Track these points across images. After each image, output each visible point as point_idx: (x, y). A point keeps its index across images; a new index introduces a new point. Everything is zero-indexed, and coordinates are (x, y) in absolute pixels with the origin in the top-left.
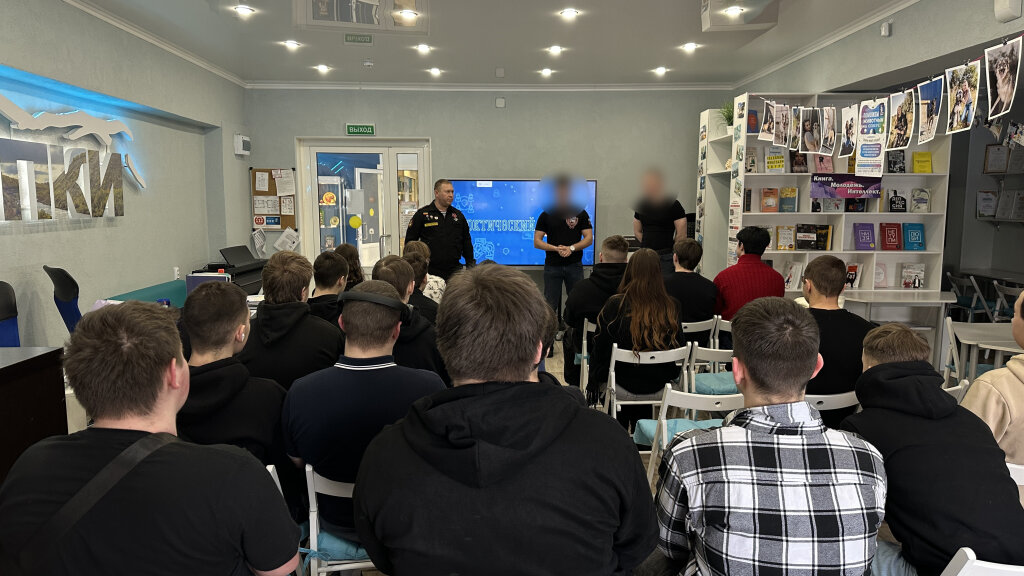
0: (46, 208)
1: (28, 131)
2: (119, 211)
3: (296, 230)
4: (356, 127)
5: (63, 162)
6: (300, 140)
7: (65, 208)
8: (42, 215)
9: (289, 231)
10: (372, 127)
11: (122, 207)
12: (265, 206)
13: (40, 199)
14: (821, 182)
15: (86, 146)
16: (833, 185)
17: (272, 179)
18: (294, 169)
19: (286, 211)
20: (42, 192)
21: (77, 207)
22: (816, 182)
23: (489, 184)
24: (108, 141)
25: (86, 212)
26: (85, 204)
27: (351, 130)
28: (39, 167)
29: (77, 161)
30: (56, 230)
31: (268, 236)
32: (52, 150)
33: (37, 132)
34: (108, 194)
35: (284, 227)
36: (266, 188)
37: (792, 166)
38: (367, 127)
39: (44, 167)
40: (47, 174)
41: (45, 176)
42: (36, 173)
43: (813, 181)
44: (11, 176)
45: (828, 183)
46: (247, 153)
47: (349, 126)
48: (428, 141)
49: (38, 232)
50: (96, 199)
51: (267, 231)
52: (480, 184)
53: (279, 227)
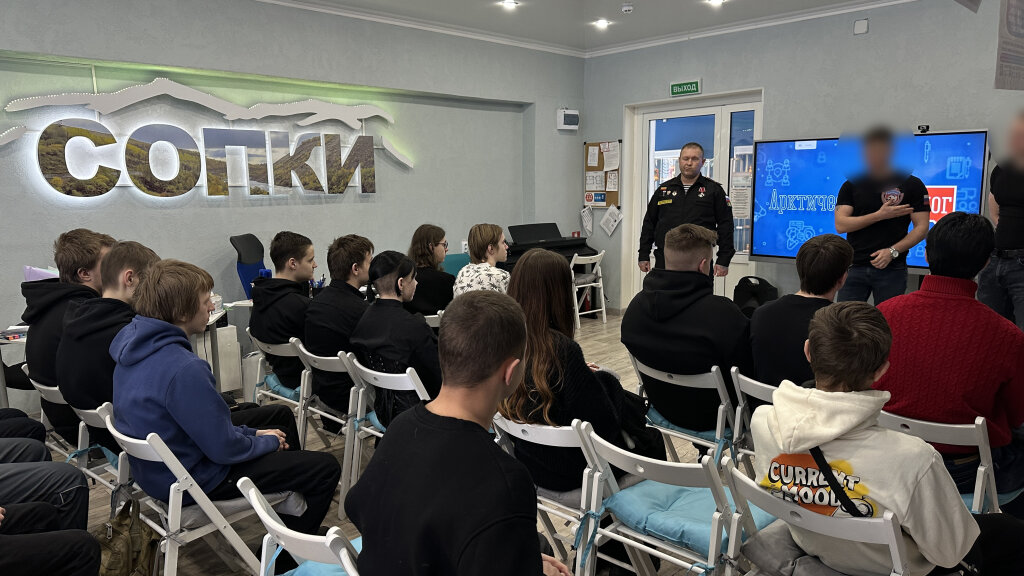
0: (261, 186)
1: (240, 121)
2: (368, 187)
3: (619, 208)
4: (680, 85)
5: (288, 146)
6: (630, 108)
7: (289, 184)
8: (255, 191)
9: (613, 208)
10: (696, 83)
11: (372, 185)
12: (594, 183)
13: (253, 177)
15: (324, 132)
17: (601, 153)
18: (620, 141)
19: (611, 188)
20: (257, 173)
21: (305, 184)
23: (813, 145)
24: (357, 125)
25: (319, 188)
26: (316, 181)
27: (676, 90)
28: (253, 151)
29: (307, 146)
30: (287, 204)
31: (597, 213)
32: (274, 135)
33: (253, 121)
34: (352, 174)
35: (608, 205)
36: (595, 164)
38: (691, 84)
39: (260, 151)
40: (265, 156)
41: (261, 159)
42: (249, 156)
44: (218, 159)
46: (573, 127)
47: (672, 86)
48: (759, 92)
49: (262, 205)
50: (334, 179)
51: (594, 209)
52: (799, 146)
53: (604, 204)
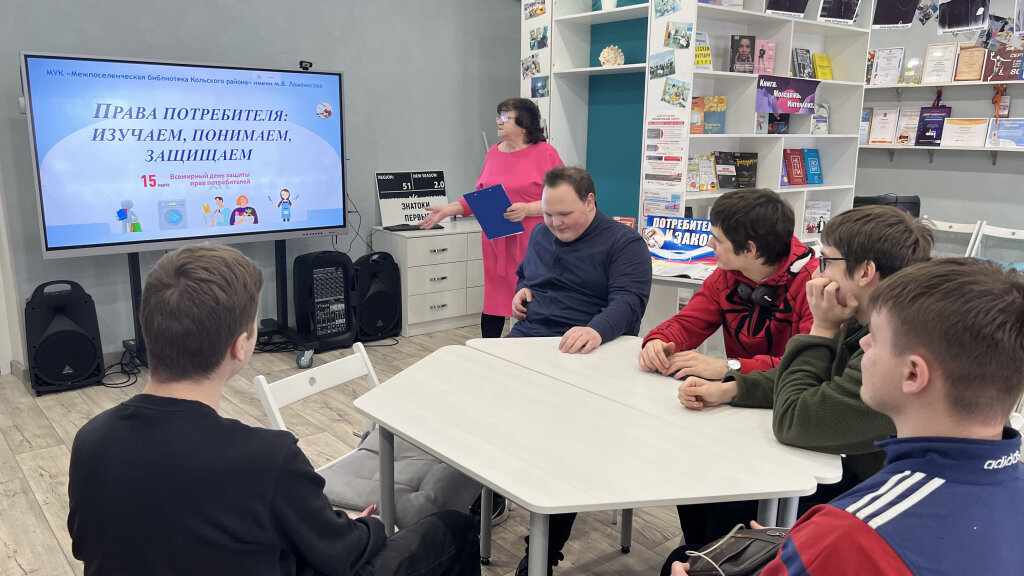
14: (767, 88)
16: (776, 93)
22: (762, 88)
37: (733, 62)
43: (759, 87)
45: (770, 90)
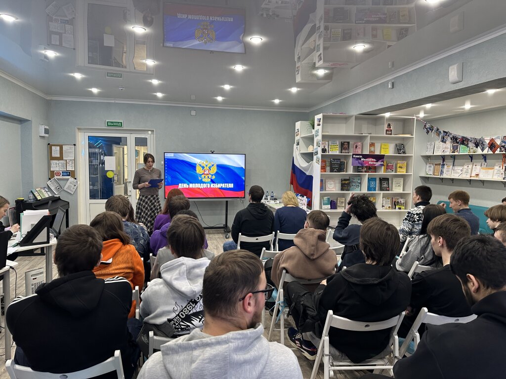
3: (76, 179)
4: (112, 122)
6: (79, 129)
9: (72, 179)
10: (121, 123)
12: (57, 167)
16: (362, 159)
17: (61, 150)
18: (75, 145)
19: (70, 168)
22: (355, 158)
27: (109, 124)
36: (57, 156)
37: (341, 150)
38: (118, 123)
46: (47, 135)
47: (108, 122)
48: (153, 131)
